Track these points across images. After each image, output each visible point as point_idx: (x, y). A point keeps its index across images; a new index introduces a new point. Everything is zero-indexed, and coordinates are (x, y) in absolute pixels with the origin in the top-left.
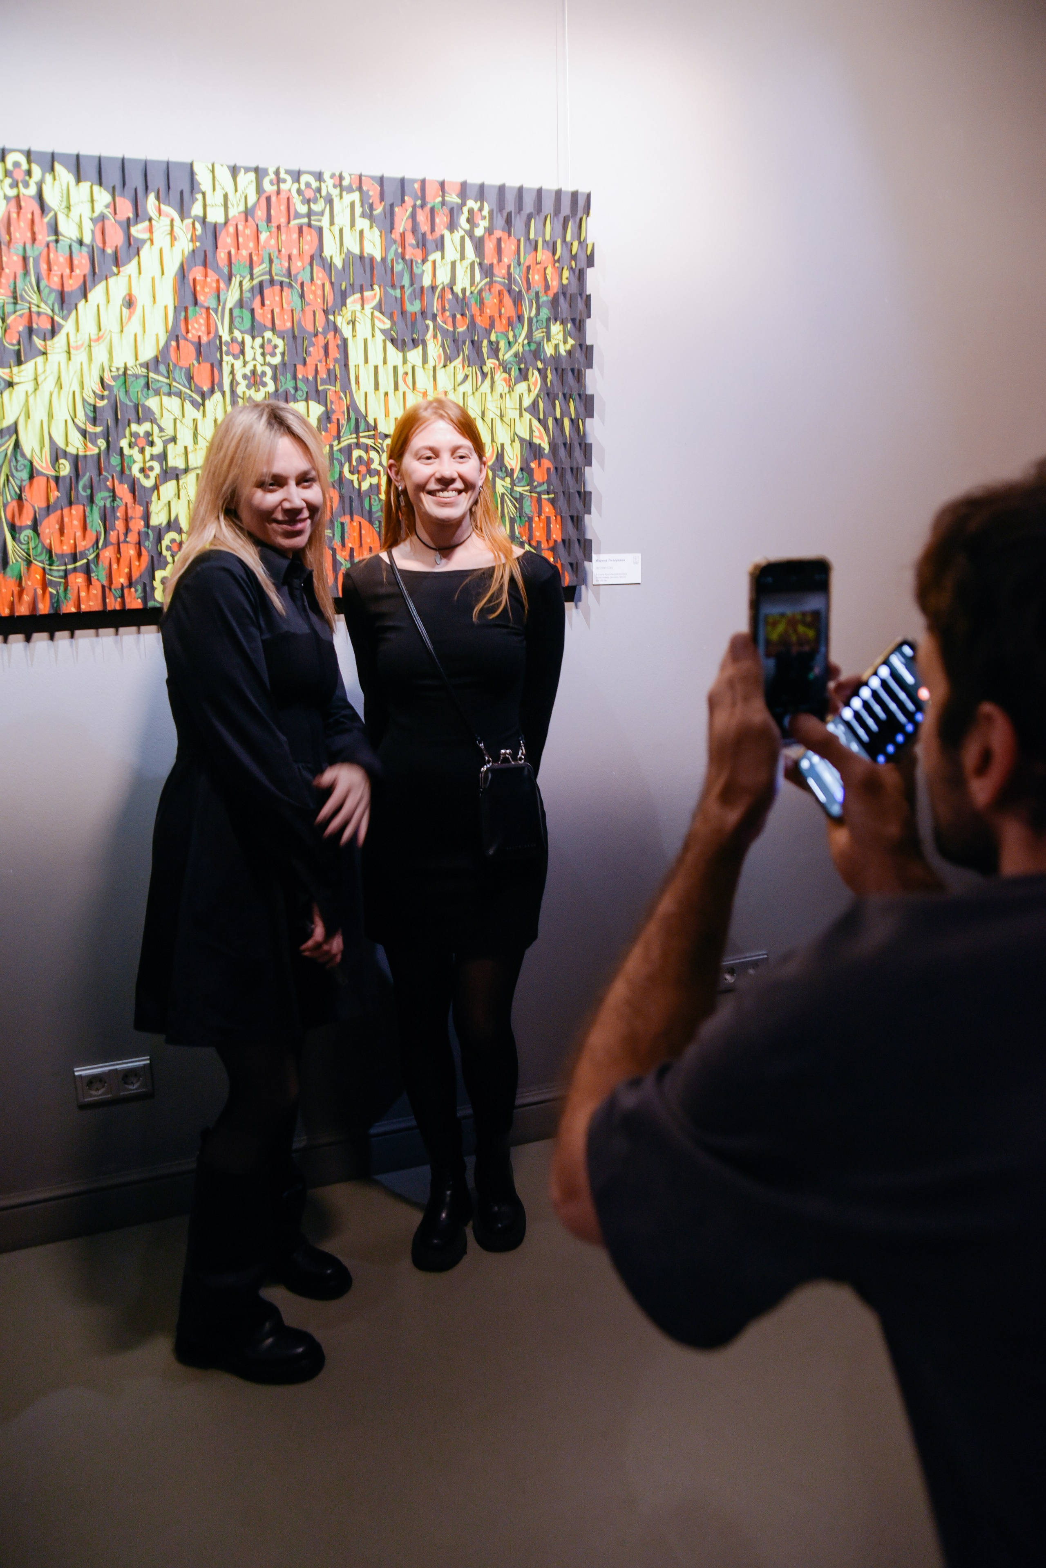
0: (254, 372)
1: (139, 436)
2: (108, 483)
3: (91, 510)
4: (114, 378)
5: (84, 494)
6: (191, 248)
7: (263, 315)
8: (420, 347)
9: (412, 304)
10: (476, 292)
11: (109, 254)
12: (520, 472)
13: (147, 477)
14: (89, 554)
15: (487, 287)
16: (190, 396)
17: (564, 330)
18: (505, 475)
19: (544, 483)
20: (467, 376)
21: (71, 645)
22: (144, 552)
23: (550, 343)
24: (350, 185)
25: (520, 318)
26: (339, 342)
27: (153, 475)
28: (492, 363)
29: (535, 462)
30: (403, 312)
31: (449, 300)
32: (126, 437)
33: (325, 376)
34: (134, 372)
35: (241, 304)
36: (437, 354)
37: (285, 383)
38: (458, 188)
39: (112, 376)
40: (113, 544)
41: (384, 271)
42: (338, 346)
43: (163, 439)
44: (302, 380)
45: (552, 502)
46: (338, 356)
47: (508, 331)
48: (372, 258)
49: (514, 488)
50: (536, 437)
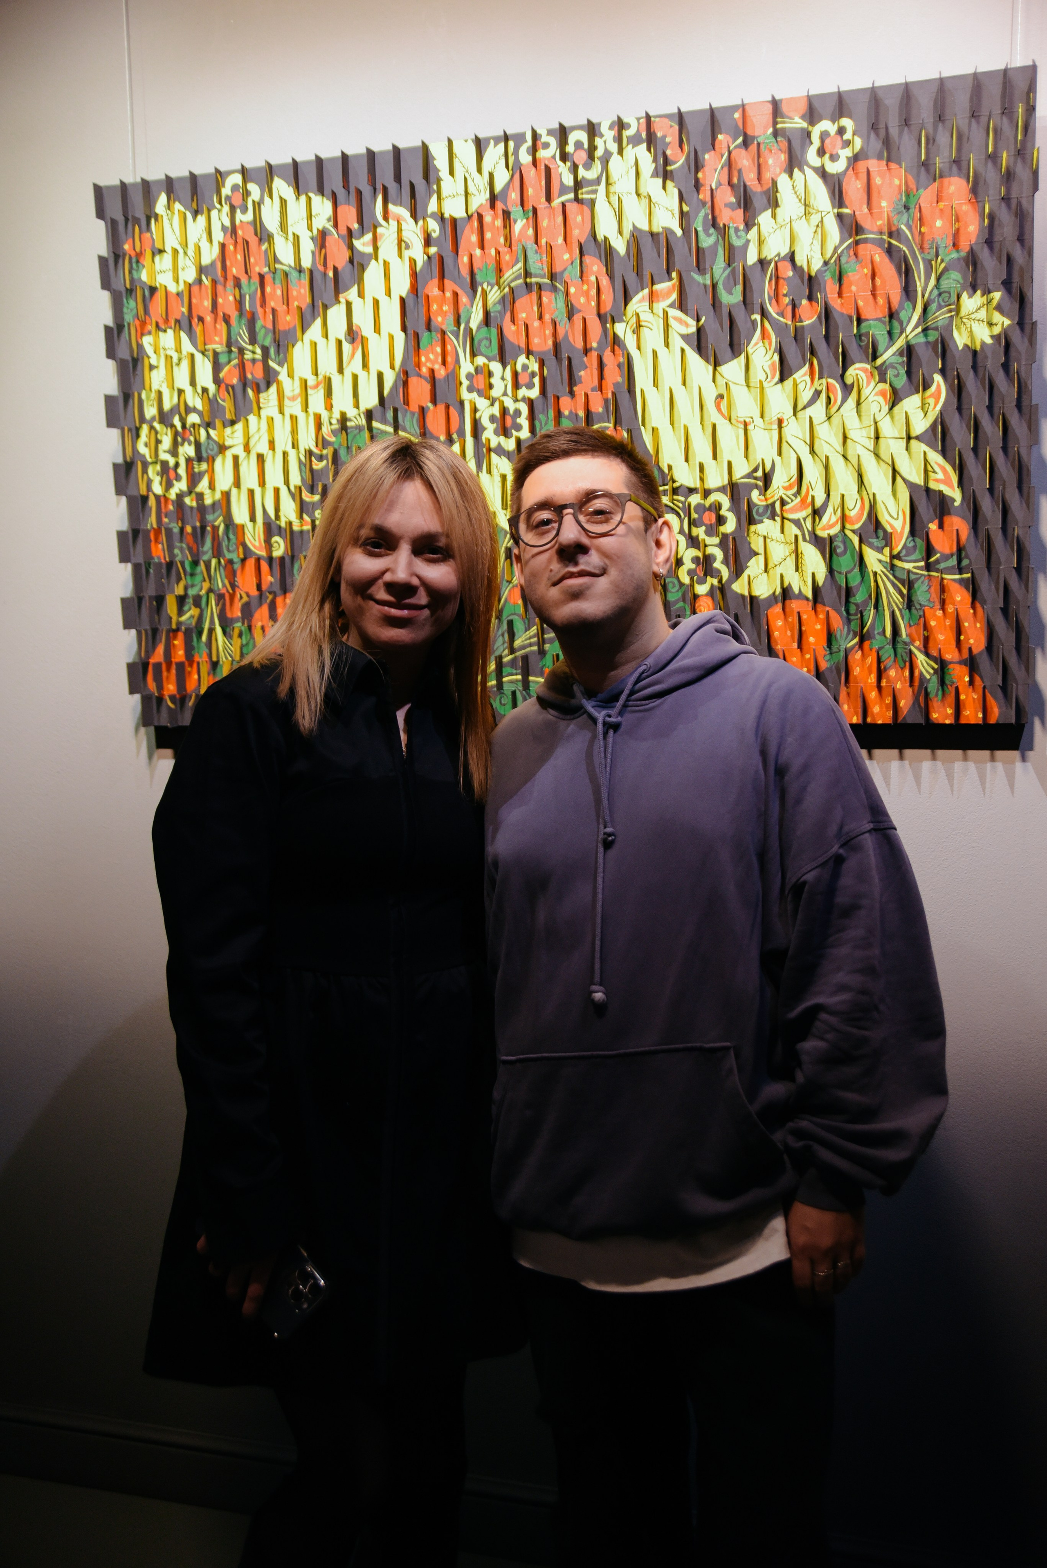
0: (504, 412)
4: (333, 432)
6: (425, 256)
7: (515, 333)
8: (743, 357)
9: (730, 292)
10: (832, 262)
11: (330, 278)
12: (911, 539)
15: (851, 251)
17: (989, 303)
18: (883, 542)
19: (952, 555)
20: (817, 393)
23: (961, 327)
24: (638, 132)
25: (908, 291)
26: (622, 359)
28: (859, 369)
29: (935, 521)
30: (716, 306)
31: (787, 279)
33: (601, 410)
34: (357, 423)
35: (486, 324)
36: (770, 362)
37: (546, 424)
38: (803, 107)
39: (332, 431)
41: (686, 250)
42: (619, 366)
44: (568, 418)
45: (967, 585)
46: (620, 380)
47: (885, 317)
48: (668, 232)
49: (897, 562)
50: (937, 480)
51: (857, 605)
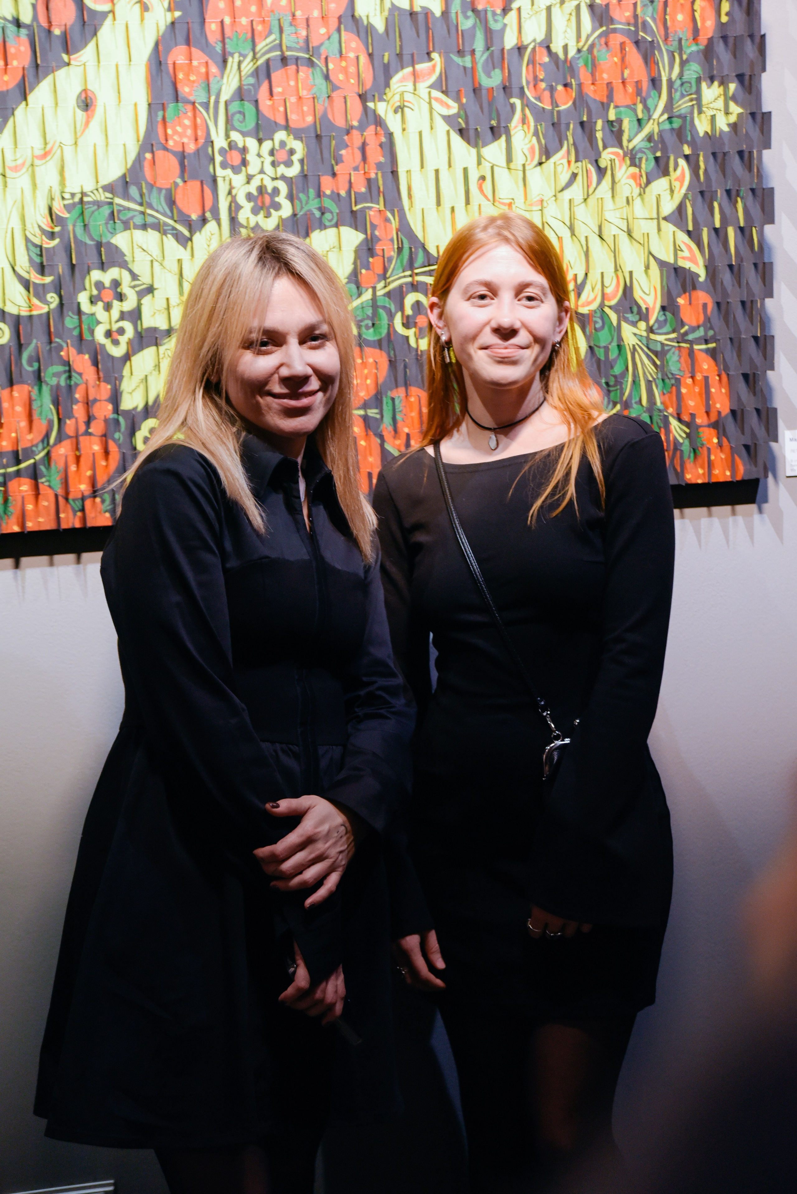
0: (261, 189)
1: (104, 288)
2: (62, 353)
3: (40, 390)
4: (68, 208)
5: (29, 369)
6: (169, 20)
7: (273, 108)
8: (503, 138)
9: (489, 76)
10: (585, 49)
11: (57, 36)
12: (662, 313)
13: (116, 343)
14: (37, 452)
15: (603, 40)
16: (174, 229)
17: (725, 94)
18: (637, 317)
19: (699, 327)
20: (574, 176)
21: (15, 578)
22: (113, 448)
23: (703, 115)
25: (655, 82)
26: (383, 140)
27: (123, 340)
28: (612, 153)
29: (684, 296)
30: (476, 90)
31: (543, 65)
32: (85, 289)
33: (363, 190)
34: (95, 199)
35: (240, 94)
36: (529, 146)
37: (307, 203)
39: (64, 205)
40: (70, 437)
41: (446, 31)
42: (381, 145)
43: (137, 289)
44: (329, 197)
45: (713, 354)
46: (382, 160)
47: (635, 104)
48: (427, 13)
49: (652, 336)
50: (683, 258)
51: (615, 377)
